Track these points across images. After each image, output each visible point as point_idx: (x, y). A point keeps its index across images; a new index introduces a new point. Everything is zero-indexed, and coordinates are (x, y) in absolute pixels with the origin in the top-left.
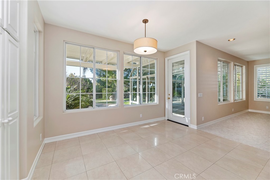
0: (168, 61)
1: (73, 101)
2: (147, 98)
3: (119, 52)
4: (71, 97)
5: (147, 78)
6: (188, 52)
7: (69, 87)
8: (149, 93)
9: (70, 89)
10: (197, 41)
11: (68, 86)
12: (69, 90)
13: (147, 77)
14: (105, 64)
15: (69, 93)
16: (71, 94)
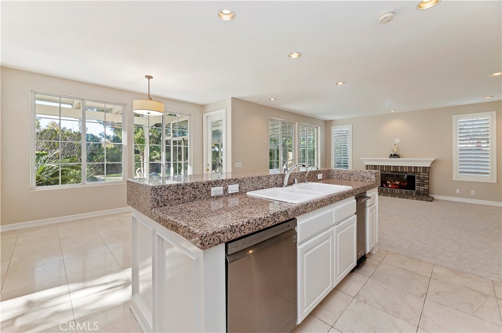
0: (207, 119)
1: (51, 176)
2: (172, 169)
3: (125, 106)
4: (48, 170)
5: (182, 141)
6: (224, 110)
7: (44, 152)
8: (176, 163)
9: (46, 157)
10: (233, 98)
11: (42, 151)
12: (44, 158)
13: (183, 139)
14: (117, 113)
15: (44, 163)
16: (47, 165)
